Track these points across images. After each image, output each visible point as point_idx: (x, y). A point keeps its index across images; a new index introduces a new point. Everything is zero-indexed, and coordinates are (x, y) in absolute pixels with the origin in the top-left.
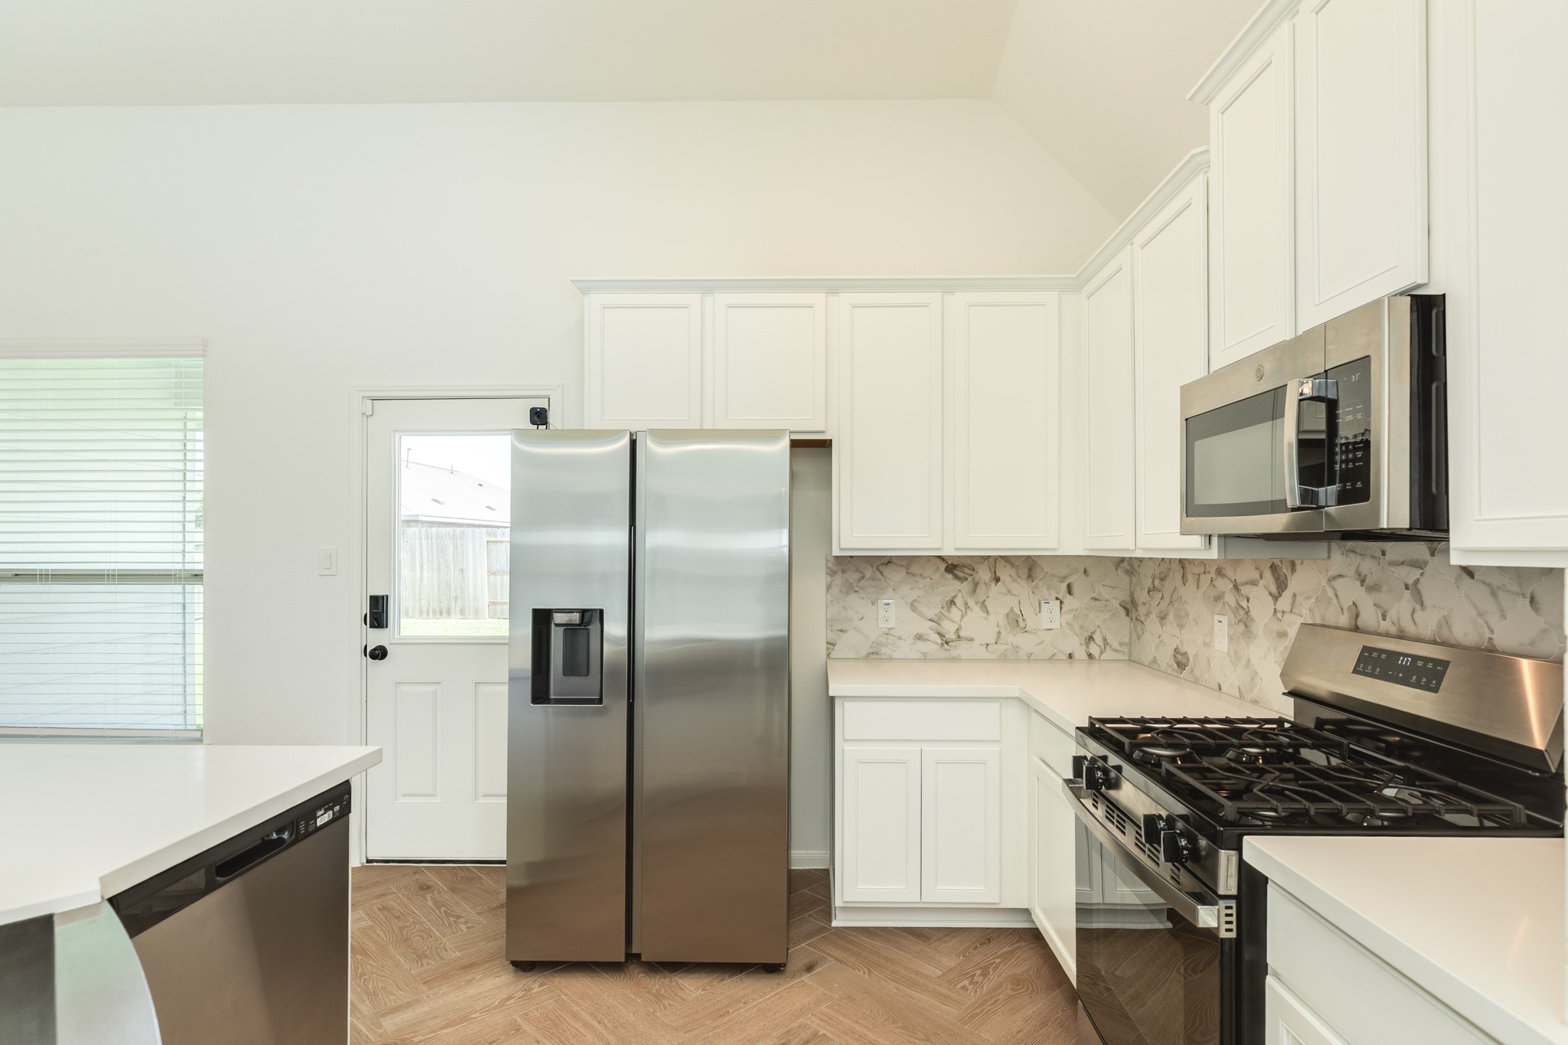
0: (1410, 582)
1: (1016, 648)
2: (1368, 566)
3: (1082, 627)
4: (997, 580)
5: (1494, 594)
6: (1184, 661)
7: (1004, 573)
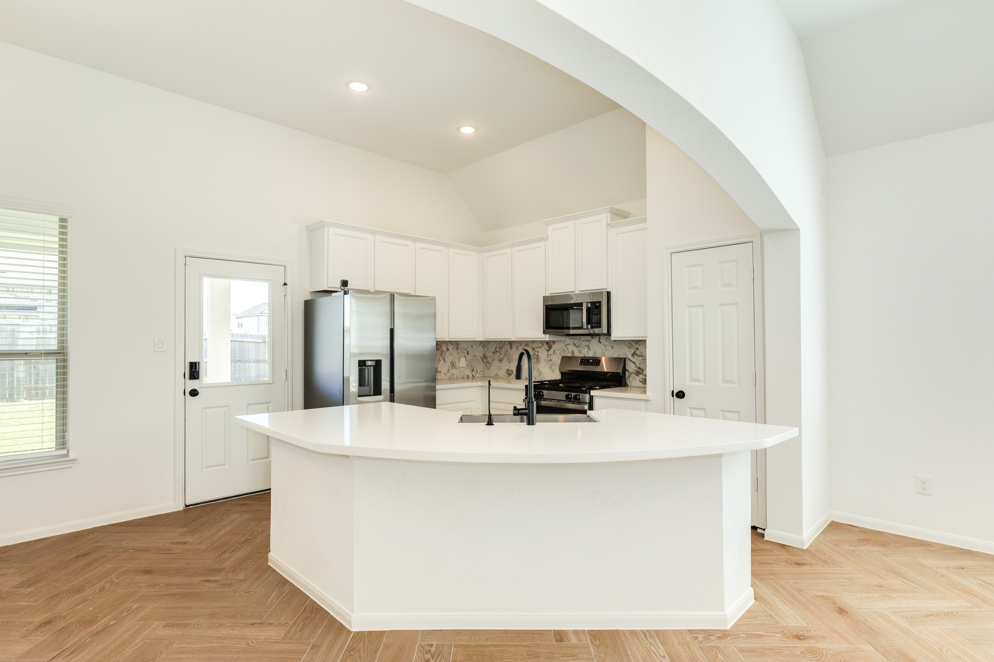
0: (587, 345)
1: (453, 374)
2: (576, 342)
3: (471, 366)
4: (448, 350)
5: (605, 346)
6: (511, 373)
7: (450, 347)
